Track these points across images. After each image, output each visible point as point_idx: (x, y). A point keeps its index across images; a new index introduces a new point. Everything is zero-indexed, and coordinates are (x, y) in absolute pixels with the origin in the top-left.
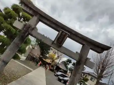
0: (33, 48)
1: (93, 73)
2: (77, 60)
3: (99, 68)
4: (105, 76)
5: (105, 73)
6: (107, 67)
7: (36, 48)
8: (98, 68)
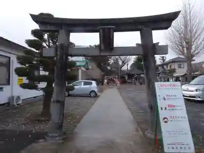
0: (88, 69)
1: (179, 58)
2: (142, 54)
3: (183, 47)
4: (196, 52)
5: (194, 49)
6: (193, 40)
7: (90, 67)
8: (181, 48)
